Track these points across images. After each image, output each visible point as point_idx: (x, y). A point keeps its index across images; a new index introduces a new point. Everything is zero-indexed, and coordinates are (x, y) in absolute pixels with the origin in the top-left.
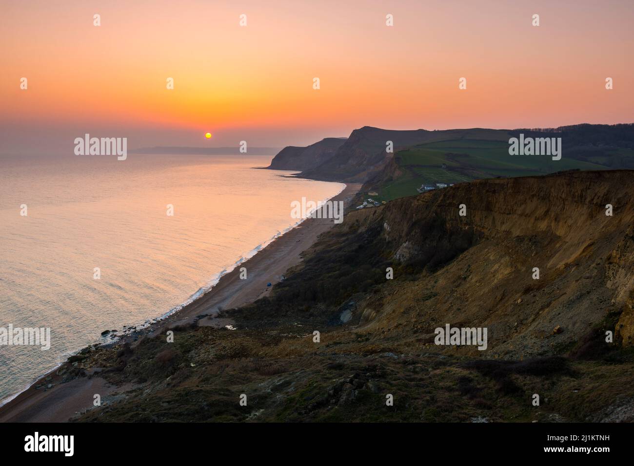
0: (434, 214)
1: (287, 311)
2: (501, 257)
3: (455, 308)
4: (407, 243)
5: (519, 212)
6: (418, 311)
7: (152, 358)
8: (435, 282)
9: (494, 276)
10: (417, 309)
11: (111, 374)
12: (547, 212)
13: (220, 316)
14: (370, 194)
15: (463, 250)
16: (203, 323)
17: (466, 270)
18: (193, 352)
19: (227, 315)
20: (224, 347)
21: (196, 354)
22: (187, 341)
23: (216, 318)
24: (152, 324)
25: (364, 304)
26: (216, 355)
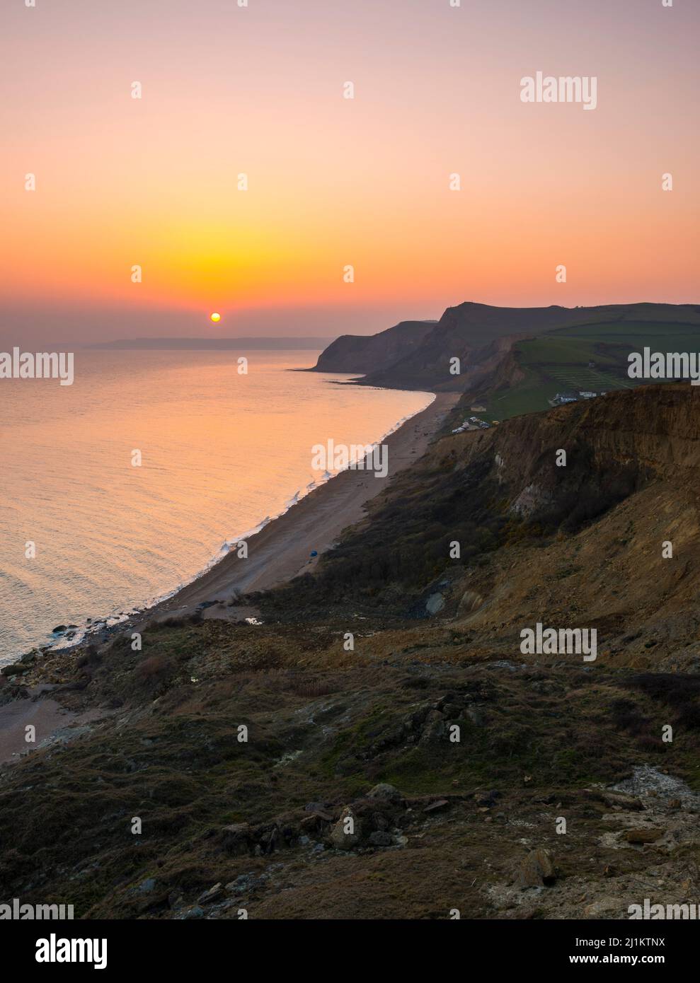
0: (575, 441)
1: (342, 596)
2: (683, 508)
3: (609, 589)
4: (532, 487)
6: (551, 595)
7: (130, 669)
8: (577, 549)
9: (671, 540)
10: (548, 591)
11: (68, 694)
13: (237, 603)
14: (472, 409)
15: (621, 498)
16: (210, 613)
17: (626, 529)
18: (195, 659)
19: (248, 602)
20: (244, 653)
21: (199, 663)
22: (185, 642)
23: (230, 606)
24: (131, 616)
25: (463, 583)
26: (230, 664)
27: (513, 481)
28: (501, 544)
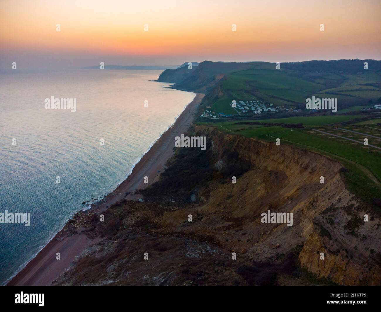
0: (234, 150)
1: (167, 192)
2: (262, 183)
3: (240, 206)
4: (221, 161)
5: (271, 159)
6: (224, 206)
7: (106, 223)
8: (233, 188)
9: (258, 192)
10: (224, 204)
11: (89, 233)
12: (283, 161)
13: (136, 193)
14: (207, 107)
15: (246, 171)
16: (128, 198)
17: (246, 186)
18: (125, 219)
19: (139, 193)
20: (139, 217)
21: (126, 221)
22: (122, 213)
23: (134, 194)
24: (105, 197)
25: (201, 192)
26: (135, 222)
27: (216, 154)
28: (212, 179)
